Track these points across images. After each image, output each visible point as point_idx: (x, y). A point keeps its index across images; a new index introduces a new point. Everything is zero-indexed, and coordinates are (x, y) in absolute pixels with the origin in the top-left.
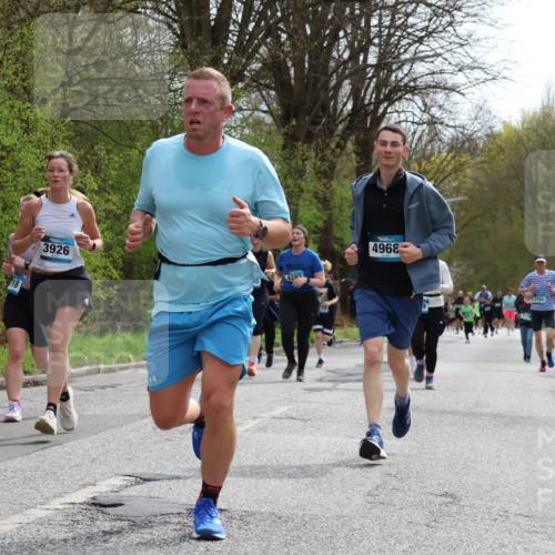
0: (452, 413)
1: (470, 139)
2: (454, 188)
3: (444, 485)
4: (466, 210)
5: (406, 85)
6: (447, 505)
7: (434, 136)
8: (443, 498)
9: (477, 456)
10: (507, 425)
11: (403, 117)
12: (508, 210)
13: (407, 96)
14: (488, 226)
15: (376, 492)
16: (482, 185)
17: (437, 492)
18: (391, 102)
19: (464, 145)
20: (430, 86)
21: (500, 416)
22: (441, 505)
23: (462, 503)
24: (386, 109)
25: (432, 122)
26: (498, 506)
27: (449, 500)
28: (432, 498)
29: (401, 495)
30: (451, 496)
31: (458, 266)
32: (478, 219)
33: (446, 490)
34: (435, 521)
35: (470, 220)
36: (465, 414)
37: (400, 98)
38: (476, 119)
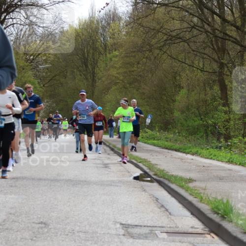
0: (45, 180)
2: (44, 60)
3: (40, 218)
4: (50, 72)
5: (16, 4)
6: (42, 228)
8: (40, 225)
9: (58, 202)
10: (73, 185)
11: (15, 21)
12: (73, 72)
13: (17, 10)
14: (62, 80)
15: (3, 223)
16: (59, 59)
17: (36, 222)
18: (8, 13)
20: (29, 5)
21: (70, 181)
22: (38, 228)
23: (50, 227)
24: (5, 17)
26: (68, 228)
27: (43, 225)
28: (34, 225)
29: (17, 224)
30: (45, 223)
31: (47, 102)
32: (57, 77)
33: (42, 220)
34: (36, 237)
35: (53, 77)
36: (52, 180)
37: (13, 11)
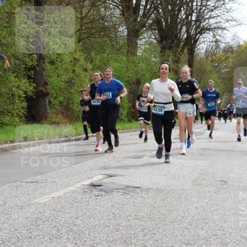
0: (225, 151)
1: (231, 47)
2: (225, 66)
3: (222, 177)
4: (229, 74)
5: (207, 28)
6: (223, 185)
7: (217, 46)
8: (221, 183)
9: (234, 167)
10: (245, 155)
11: (205, 40)
13: (207, 32)
15: (196, 180)
16: (235, 65)
17: (219, 180)
18: (201, 34)
19: (229, 50)
20: (215, 28)
21: (243, 151)
22: (220, 185)
23: (228, 184)
24: (199, 37)
25: (217, 41)
26: (242, 185)
27: (224, 183)
28: (217, 182)
29: (205, 181)
30: (224, 181)
31: (227, 95)
33: (222, 179)
34: (218, 191)
36: (229, 151)
37: (204, 33)
38: (233, 39)
